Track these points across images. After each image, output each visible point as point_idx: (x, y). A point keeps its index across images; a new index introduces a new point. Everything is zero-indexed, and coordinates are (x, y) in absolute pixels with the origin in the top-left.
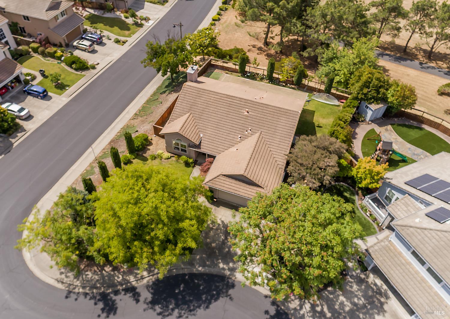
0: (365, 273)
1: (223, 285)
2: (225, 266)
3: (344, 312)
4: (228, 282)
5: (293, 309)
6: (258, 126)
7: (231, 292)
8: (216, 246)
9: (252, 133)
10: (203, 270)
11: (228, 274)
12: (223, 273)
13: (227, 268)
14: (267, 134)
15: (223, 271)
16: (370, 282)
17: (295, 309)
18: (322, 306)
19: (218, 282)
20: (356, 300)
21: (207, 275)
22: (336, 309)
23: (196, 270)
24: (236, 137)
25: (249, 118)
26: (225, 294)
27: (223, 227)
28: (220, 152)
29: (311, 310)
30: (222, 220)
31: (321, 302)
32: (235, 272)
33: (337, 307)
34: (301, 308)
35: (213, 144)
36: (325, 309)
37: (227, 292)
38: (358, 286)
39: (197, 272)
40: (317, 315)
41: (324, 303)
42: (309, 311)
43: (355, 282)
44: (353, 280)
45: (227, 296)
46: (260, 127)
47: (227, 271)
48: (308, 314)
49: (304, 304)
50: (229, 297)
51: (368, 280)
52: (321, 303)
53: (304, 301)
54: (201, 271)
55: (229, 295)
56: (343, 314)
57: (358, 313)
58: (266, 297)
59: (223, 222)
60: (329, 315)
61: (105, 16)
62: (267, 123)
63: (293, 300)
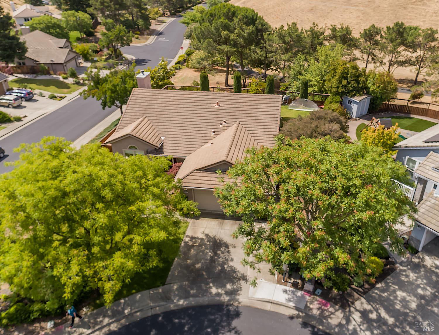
0: (416, 255)
1: (221, 316)
2: (220, 291)
3: (411, 311)
4: (229, 310)
5: (337, 326)
6: (234, 117)
7: (235, 323)
8: (202, 267)
9: (229, 125)
10: (186, 303)
11: (226, 301)
12: (219, 300)
13: (223, 292)
14: (247, 123)
15: (217, 298)
16: (429, 266)
17: (340, 325)
18: (377, 310)
19: (214, 314)
20: (420, 291)
21: (193, 308)
22: (398, 310)
23: (174, 306)
24: (209, 132)
25: (221, 111)
26: (227, 329)
27: (208, 241)
28: (190, 152)
29: (364, 320)
30: (206, 233)
31: (374, 306)
32: (236, 295)
33: (398, 307)
34: (348, 321)
35: (179, 145)
36: (383, 314)
37: (229, 324)
38: (416, 273)
39: (176, 308)
40: (375, 324)
41: (377, 306)
42: (361, 322)
43: (408, 269)
44: (405, 268)
45: (230, 331)
46: (237, 117)
47: (225, 296)
48: (361, 327)
49: (350, 315)
50: (233, 331)
51: (425, 263)
52: (374, 308)
53: (350, 311)
54: (182, 305)
55: (233, 329)
56: (411, 314)
57: (429, 308)
58: (292, 318)
59: (207, 235)
60: (391, 321)
61: (37, 78)
62: (244, 112)
63: (332, 313)
